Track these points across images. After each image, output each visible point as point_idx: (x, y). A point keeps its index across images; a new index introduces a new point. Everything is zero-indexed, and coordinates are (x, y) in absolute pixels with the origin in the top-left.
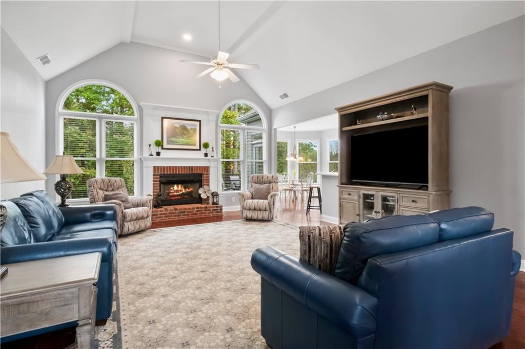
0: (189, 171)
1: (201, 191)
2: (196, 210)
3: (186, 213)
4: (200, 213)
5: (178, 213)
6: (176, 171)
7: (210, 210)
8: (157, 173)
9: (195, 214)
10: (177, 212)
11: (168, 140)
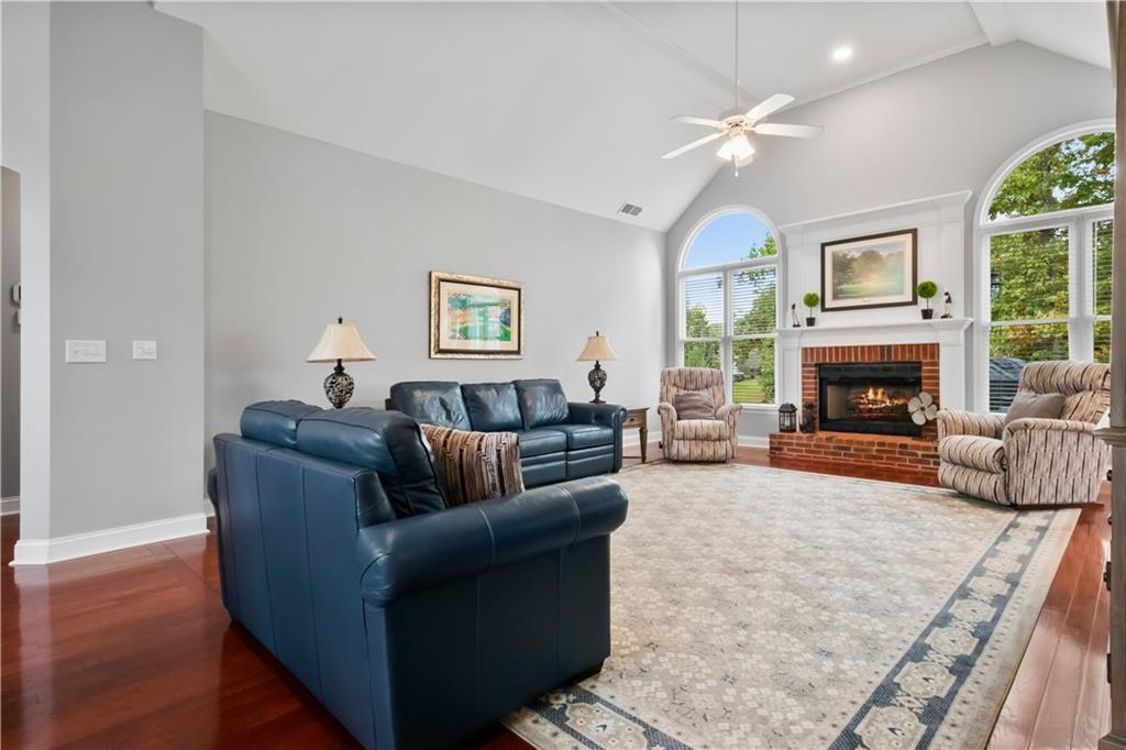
0: (882, 356)
1: (913, 406)
2: (876, 447)
3: (852, 451)
4: (887, 458)
5: (834, 447)
6: (850, 357)
7: (916, 455)
8: (809, 362)
9: (874, 457)
10: (831, 445)
11: (834, 288)
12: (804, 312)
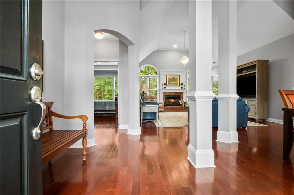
0: (176, 94)
1: (180, 101)
2: (178, 108)
6: (171, 94)
7: (183, 108)
8: (165, 95)
11: (168, 83)
12: (164, 86)
